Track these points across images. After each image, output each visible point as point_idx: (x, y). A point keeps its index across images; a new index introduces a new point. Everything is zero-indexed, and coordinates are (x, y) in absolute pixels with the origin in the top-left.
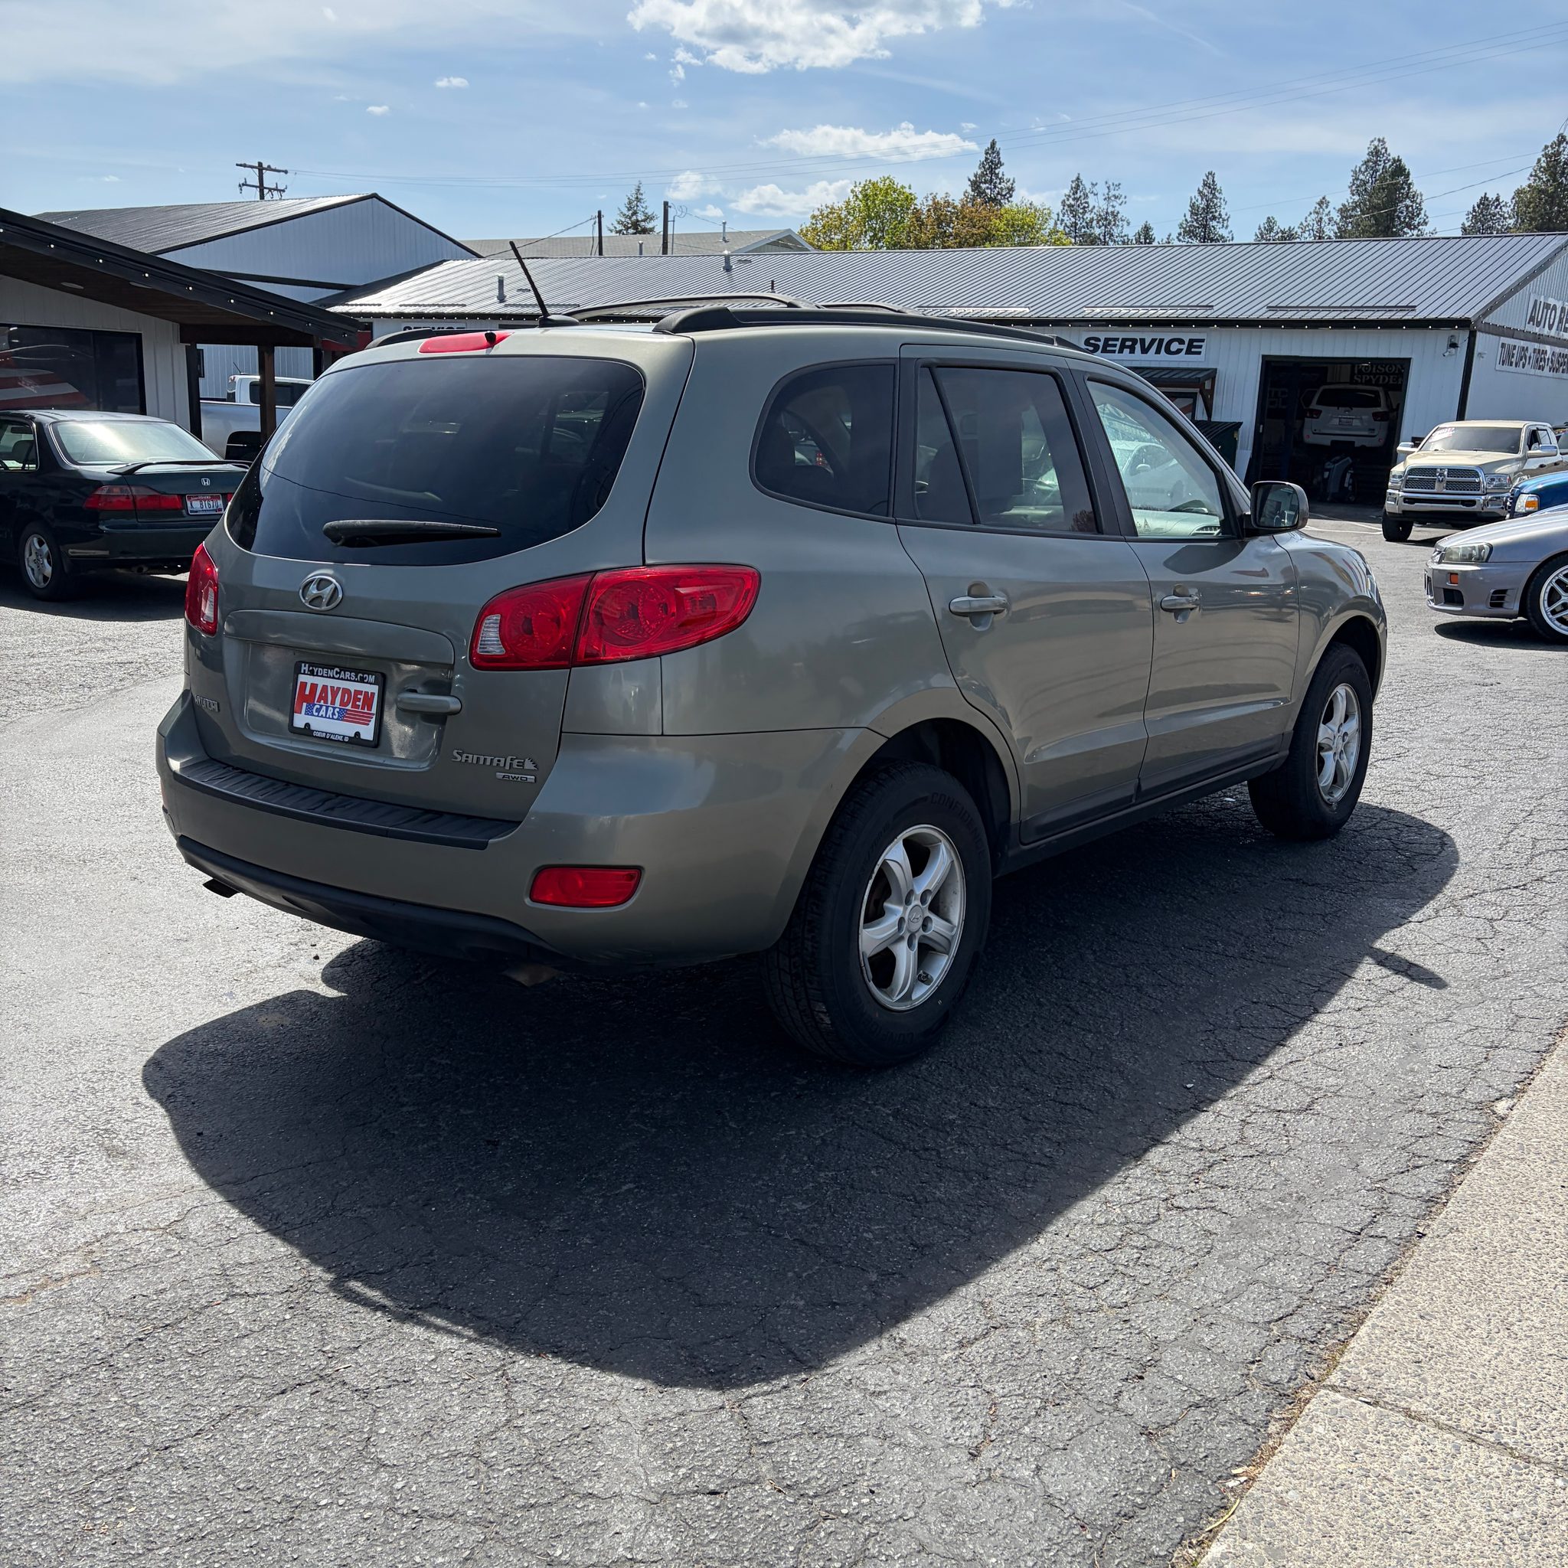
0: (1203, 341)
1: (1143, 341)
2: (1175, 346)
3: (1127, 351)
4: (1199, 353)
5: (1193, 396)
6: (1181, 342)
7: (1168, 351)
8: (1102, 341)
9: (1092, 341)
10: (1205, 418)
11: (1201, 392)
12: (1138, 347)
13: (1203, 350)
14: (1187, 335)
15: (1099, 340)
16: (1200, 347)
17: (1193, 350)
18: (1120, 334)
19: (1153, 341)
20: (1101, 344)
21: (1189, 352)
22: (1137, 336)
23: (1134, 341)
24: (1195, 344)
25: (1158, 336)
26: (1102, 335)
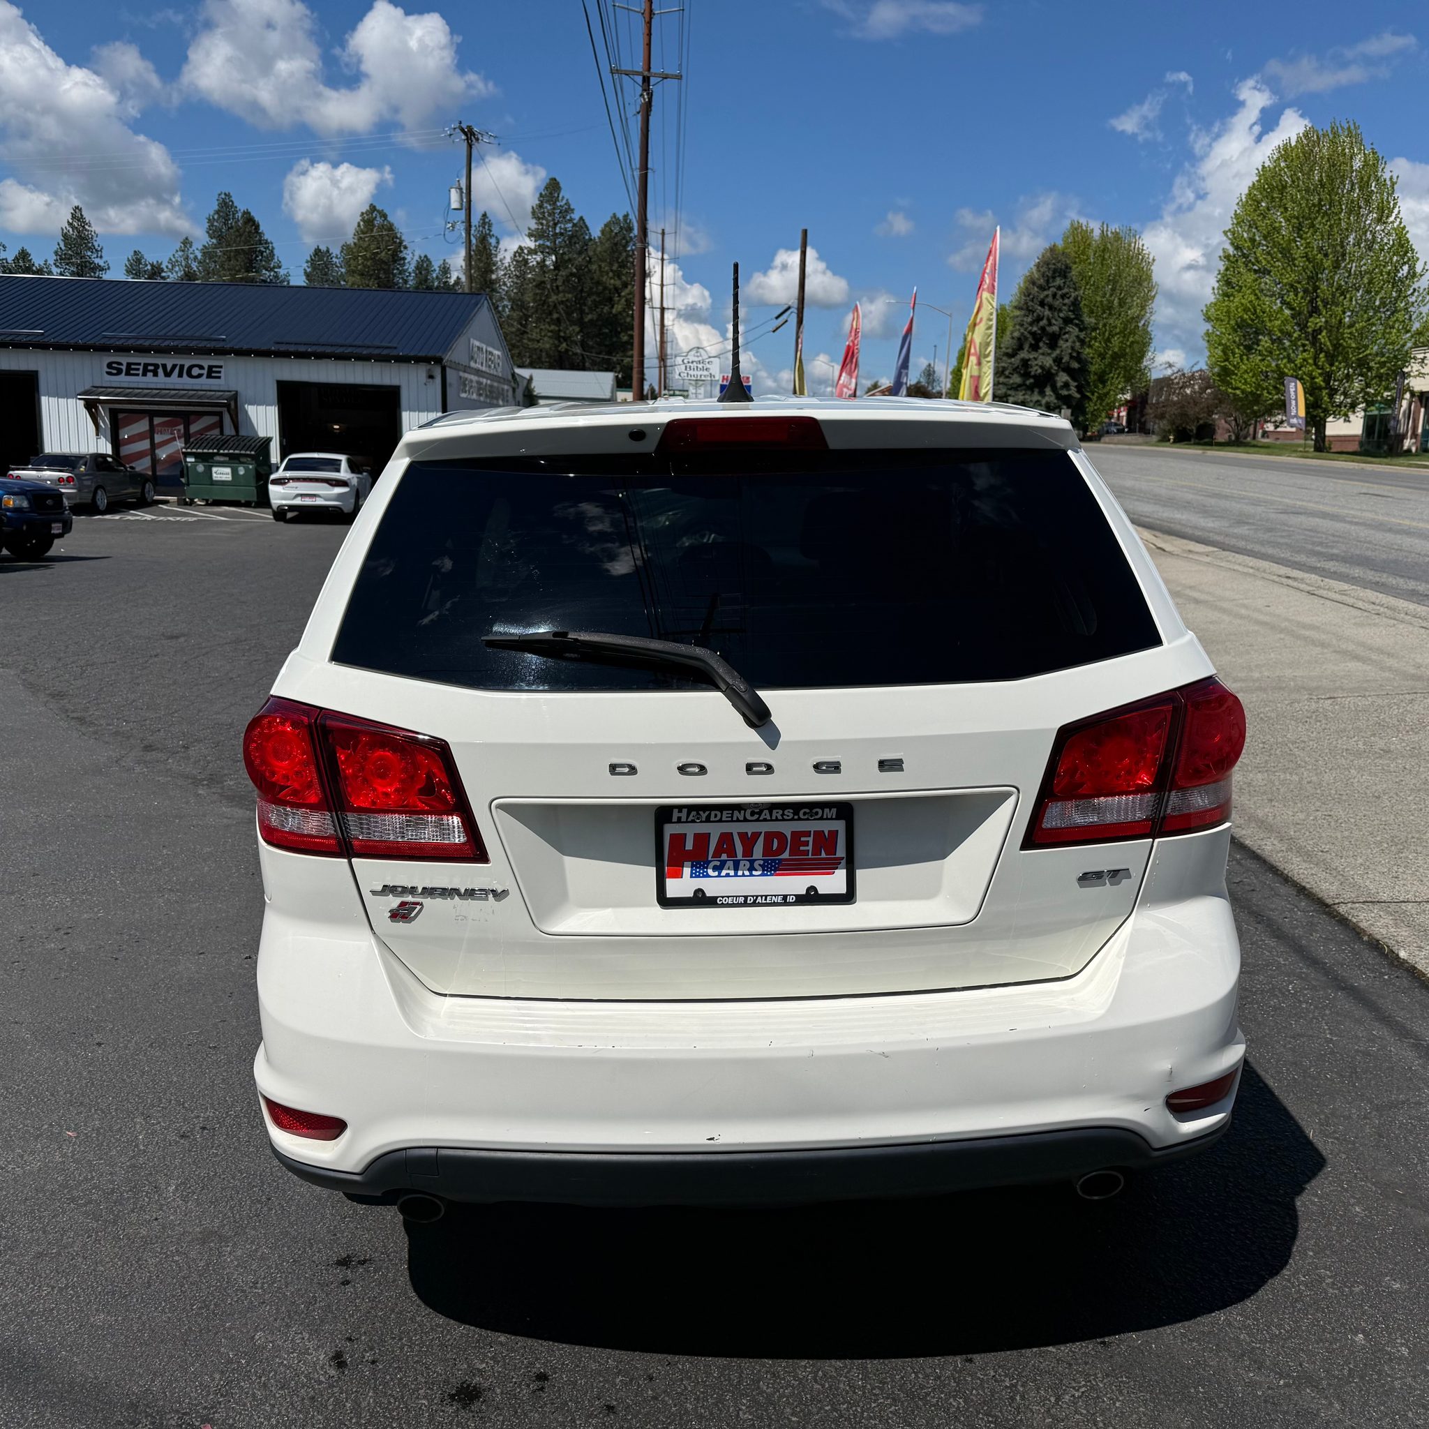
0: (221, 367)
1: (164, 366)
2: (195, 371)
3: (150, 374)
4: (219, 377)
5: (220, 414)
6: (201, 367)
7: (190, 375)
8: (125, 364)
9: (114, 365)
10: (233, 433)
11: (229, 411)
12: (160, 371)
13: (222, 375)
14: (206, 363)
15: (121, 364)
16: (220, 372)
17: (213, 375)
18: (143, 360)
19: (174, 367)
20: (124, 368)
21: (209, 376)
22: (159, 361)
23: (156, 366)
24: (214, 369)
25: (179, 362)
26: (124, 360)
